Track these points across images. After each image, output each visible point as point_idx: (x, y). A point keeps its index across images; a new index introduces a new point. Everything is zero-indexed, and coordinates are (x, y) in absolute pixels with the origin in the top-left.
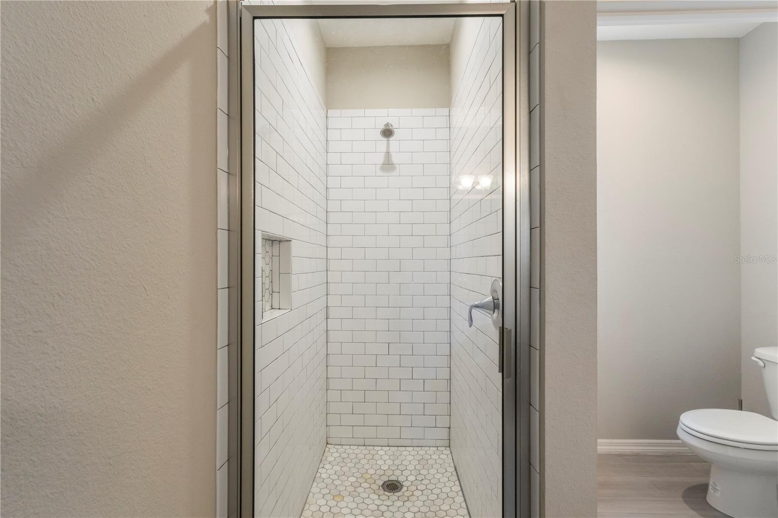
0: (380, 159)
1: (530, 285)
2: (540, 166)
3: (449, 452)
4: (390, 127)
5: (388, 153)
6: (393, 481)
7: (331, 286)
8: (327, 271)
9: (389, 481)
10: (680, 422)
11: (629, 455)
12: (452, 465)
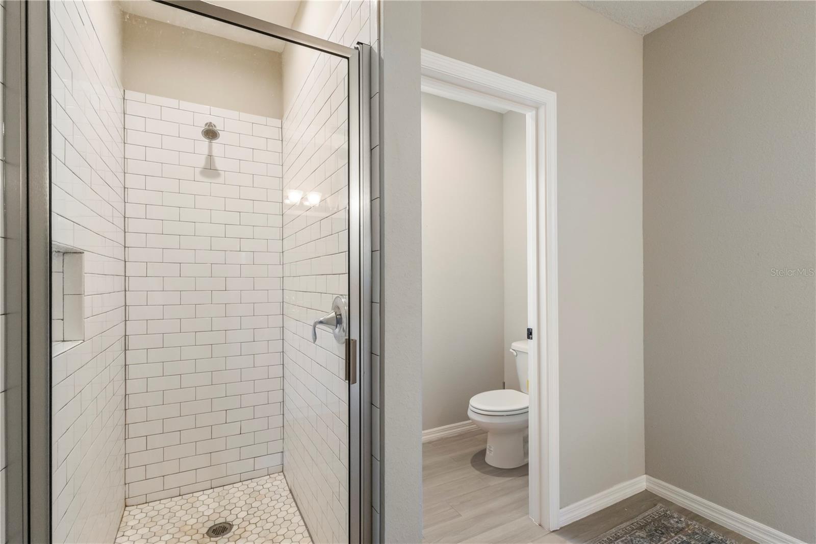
0: (201, 162)
1: (372, 300)
2: (380, 198)
3: (283, 477)
4: (214, 128)
5: (210, 156)
6: (221, 523)
7: (131, 310)
8: (125, 291)
9: (215, 525)
10: (470, 406)
11: (437, 441)
12: (287, 488)
